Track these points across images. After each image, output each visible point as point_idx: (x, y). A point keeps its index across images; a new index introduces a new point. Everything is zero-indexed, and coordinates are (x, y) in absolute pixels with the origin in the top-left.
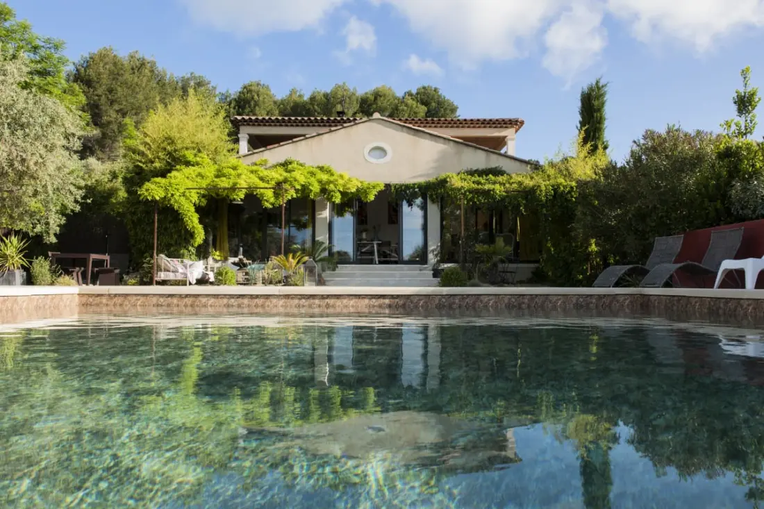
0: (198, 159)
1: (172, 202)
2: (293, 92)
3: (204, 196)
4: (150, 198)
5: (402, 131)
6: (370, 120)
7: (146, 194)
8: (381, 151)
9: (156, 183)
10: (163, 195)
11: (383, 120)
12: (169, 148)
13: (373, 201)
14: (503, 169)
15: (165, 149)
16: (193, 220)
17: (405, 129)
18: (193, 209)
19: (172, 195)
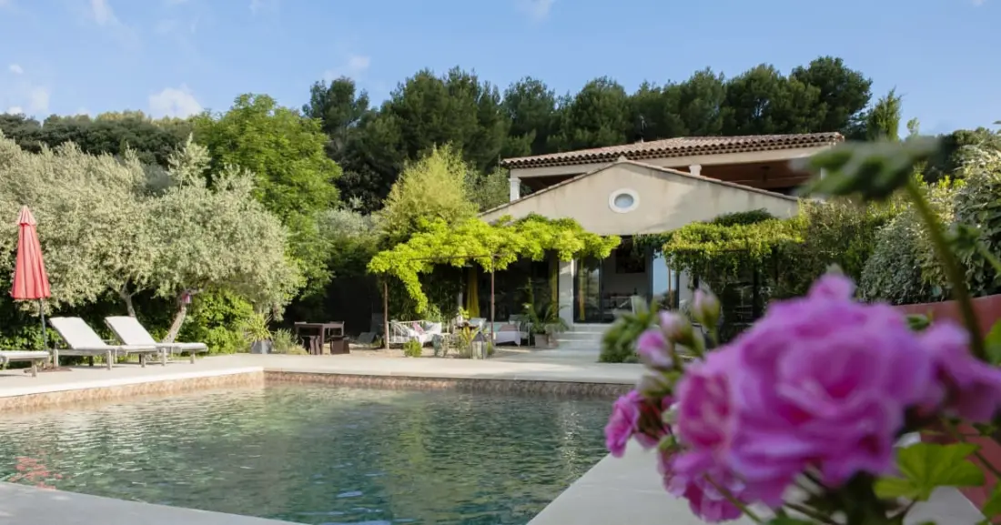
0: (434, 224)
1: (397, 272)
2: (645, 86)
3: (431, 264)
4: (376, 271)
5: (651, 175)
6: (615, 165)
7: (373, 267)
8: (626, 197)
9: (382, 256)
10: (388, 267)
11: (629, 163)
12: (410, 214)
13: (607, 259)
14: (768, 211)
15: (406, 215)
16: (415, 289)
17: (654, 172)
18: (416, 278)
19: (397, 267)
